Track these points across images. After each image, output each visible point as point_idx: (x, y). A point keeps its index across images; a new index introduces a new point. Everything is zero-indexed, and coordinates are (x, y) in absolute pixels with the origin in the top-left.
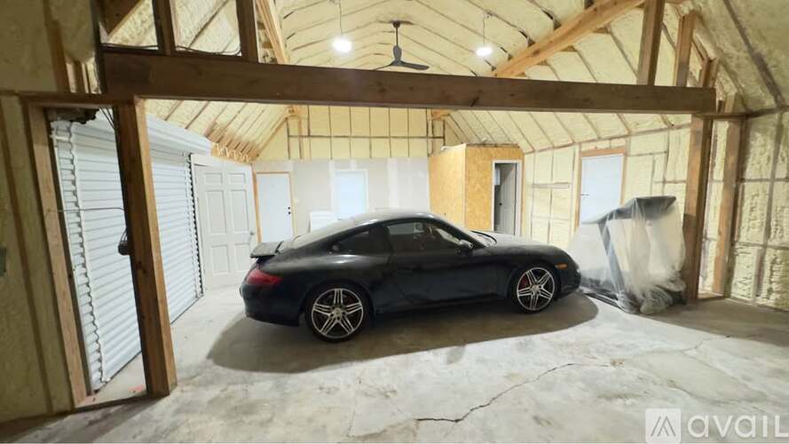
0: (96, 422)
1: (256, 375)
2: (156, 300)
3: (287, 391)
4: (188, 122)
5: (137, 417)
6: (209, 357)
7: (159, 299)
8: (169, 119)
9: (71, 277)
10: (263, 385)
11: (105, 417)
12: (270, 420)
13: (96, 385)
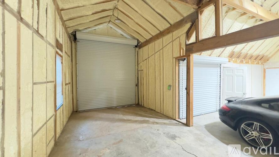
0: (177, 124)
1: (211, 136)
2: (190, 102)
3: (215, 144)
4: (219, 54)
5: (182, 127)
6: (205, 125)
7: (191, 102)
8: (212, 55)
9: (179, 93)
10: (211, 139)
11: (178, 124)
12: (203, 146)
13: (181, 117)
